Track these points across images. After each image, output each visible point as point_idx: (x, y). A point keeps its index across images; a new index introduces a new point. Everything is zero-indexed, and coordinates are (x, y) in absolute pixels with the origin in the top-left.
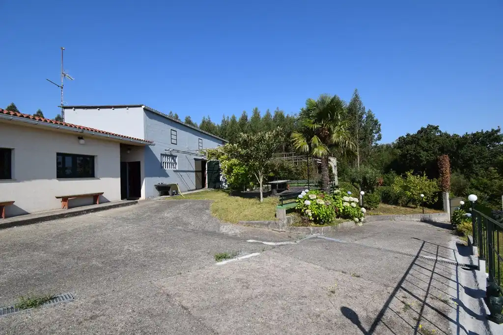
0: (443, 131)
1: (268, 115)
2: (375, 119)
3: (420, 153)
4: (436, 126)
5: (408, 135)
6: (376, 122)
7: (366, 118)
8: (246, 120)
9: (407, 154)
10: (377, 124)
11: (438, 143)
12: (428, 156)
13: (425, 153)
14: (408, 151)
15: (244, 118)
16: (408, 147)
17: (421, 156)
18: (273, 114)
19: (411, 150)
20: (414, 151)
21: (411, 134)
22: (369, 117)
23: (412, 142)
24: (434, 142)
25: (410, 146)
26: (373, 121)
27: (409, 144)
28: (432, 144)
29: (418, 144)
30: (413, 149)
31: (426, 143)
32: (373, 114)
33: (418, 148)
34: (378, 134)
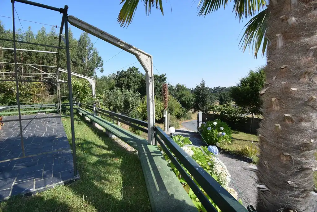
0: (141, 72)
2: (99, 56)
3: (131, 83)
4: (136, 68)
5: (122, 71)
6: (100, 59)
7: (93, 53)
9: (123, 84)
10: (100, 60)
11: (139, 78)
14: (123, 82)
16: (124, 79)
17: (131, 86)
19: (125, 81)
20: (127, 82)
21: (124, 71)
22: (95, 53)
23: (125, 76)
24: (137, 77)
25: (125, 79)
26: (98, 57)
27: (123, 77)
28: (136, 78)
29: (129, 77)
30: (126, 81)
31: (133, 78)
32: (97, 51)
33: (129, 80)
34: (101, 68)
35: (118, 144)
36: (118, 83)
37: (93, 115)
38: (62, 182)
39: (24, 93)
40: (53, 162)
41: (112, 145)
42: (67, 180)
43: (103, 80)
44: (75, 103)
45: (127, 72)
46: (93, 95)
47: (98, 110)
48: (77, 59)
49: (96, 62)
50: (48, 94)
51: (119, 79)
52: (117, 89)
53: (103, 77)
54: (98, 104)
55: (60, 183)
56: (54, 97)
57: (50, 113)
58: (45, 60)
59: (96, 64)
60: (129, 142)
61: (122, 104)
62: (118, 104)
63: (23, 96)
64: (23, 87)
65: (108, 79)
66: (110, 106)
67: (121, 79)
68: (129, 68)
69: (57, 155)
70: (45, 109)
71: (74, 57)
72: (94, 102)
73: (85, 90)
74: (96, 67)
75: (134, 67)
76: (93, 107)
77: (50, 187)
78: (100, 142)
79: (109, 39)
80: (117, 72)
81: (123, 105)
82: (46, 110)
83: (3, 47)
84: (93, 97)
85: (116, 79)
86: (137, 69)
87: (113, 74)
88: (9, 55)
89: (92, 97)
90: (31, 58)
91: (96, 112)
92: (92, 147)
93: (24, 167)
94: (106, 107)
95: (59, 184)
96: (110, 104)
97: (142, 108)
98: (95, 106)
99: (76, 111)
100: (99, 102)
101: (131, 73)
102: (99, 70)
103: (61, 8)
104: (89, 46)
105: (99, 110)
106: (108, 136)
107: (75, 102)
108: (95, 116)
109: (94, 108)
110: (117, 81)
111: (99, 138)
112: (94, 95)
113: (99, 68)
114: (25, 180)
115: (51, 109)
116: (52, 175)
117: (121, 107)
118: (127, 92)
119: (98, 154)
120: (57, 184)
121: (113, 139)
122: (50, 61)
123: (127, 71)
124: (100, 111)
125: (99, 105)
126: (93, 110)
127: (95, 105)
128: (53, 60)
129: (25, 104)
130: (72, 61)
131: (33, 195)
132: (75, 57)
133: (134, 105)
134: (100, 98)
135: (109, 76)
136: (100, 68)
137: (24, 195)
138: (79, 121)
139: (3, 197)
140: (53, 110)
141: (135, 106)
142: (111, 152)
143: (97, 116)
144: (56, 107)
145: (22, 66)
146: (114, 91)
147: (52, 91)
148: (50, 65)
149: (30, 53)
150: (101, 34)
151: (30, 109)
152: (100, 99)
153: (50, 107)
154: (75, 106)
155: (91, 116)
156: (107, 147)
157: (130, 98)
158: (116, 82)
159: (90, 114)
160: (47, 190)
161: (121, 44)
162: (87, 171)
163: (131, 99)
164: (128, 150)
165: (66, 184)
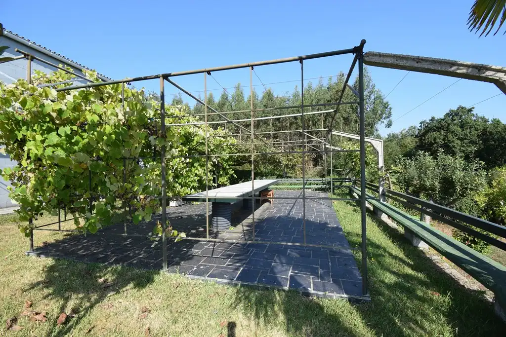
0: (480, 115)
1: (254, 95)
2: (385, 101)
3: (453, 142)
4: (468, 107)
5: (432, 119)
6: (386, 106)
7: (374, 99)
8: (227, 99)
9: (433, 144)
10: (387, 108)
11: (476, 130)
12: (463, 146)
13: (459, 142)
14: (435, 140)
15: (225, 98)
16: (435, 134)
17: (454, 146)
18: (260, 96)
19: (439, 138)
20: (444, 140)
21: (436, 119)
22: (379, 97)
23: (439, 129)
24: (471, 128)
25: (438, 133)
26: (382, 103)
27: (435, 130)
28: (468, 130)
29: (448, 130)
30: (442, 137)
31: (460, 130)
32: (382, 94)
33: (450, 135)
34: (388, 120)
35: (434, 264)
36: (422, 143)
37: (379, 201)
38: (345, 296)
39: (290, 164)
40: (330, 260)
41: (421, 262)
42: (352, 296)
43: (391, 140)
44: (347, 179)
45: (443, 120)
46: (379, 167)
47: (387, 192)
48: (349, 114)
49: (379, 112)
50: (312, 165)
51: (424, 135)
52: (424, 156)
53: (392, 135)
54: (388, 182)
55: (342, 295)
56: (319, 168)
57: (316, 190)
58: (311, 122)
59: (380, 115)
60: (468, 268)
61: (437, 184)
62: (428, 184)
63: (290, 168)
64: (291, 157)
65: (400, 137)
66: (408, 186)
67: (429, 135)
68: (448, 111)
69: (333, 253)
70: (310, 184)
71: (345, 111)
72: (381, 179)
73: (366, 159)
74: (379, 120)
75: (462, 108)
76: (378, 188)
77: (330, 296)
78: (396, 250)
79: (432, 67)
80: (421, 123)
81: (439, 187)
82: (312, 186)
83: (274, 116)
84: (379, 169)
85: (416, 136)
86: (470, 110)
87: (412, 128)
88: (277, 122)
89: (377, 170)
90: (297, 123)
91: (383, 194)
92: (383, 256)
93: (298, 256)
94: (401, 188)
95: (342, 297)
96: (408, 183)
97: (486, 195)
98: (383, 185)
99: (348, 190)
100: (390, 180)
101: (453, 120)
102: (383, 125)
103: (355, 47)
104: (369, 90)
105: (390, 192)
106: (410, 243)
107: (346, 177)
108: (381, 201)
109: (381, 189)
110: (420, 140)
111: (393, 242)
112: (382, 167)
113: (384, 120)
114: (301, 274)
115: (317, 185)
116: (331, 280)
117: (433, 190)
118: (449, 160)
119: (395, 270)
120: (339, 295)
121: (421, 251)
122: (316, 122)
123: (443, 118)
124: (391, 195)
125: (389, 184)
126: (378, 192)
127: (382, 183)
128: (319, 120)
129: (290, 177)
130: (343, 118)
131: (310, 298)
132: (348, 110)
133: (466, 189)
134: (395, 172)
135: (401, 133)
136: (386, 121)
137: (301, 292)
138: (354, 206)
139: (282, 286)
140: (319, 186)
141: (471, 189)
142: (420, 275)
143: (385, 203)
144: (323, 182)
145: (288, 134)
146: (417, 159)
147: (316, 161)
148: (316, 128)
149: (295, 118)
150: (417, 63)
151: (295, 184)
152: (394, 174)
153: (316, 182)
154: (347, 183)
155: (374, 202)
156: (410, 263)
157: (458, 172)
158: (416, 142)
159: (372, 198)
160: (327, 298)
161: (458, 69)
162: (380, 295)
163: (459, 174)
164: (462, 283)
165: (350, 300)
